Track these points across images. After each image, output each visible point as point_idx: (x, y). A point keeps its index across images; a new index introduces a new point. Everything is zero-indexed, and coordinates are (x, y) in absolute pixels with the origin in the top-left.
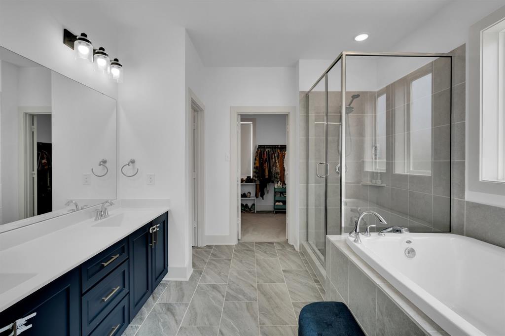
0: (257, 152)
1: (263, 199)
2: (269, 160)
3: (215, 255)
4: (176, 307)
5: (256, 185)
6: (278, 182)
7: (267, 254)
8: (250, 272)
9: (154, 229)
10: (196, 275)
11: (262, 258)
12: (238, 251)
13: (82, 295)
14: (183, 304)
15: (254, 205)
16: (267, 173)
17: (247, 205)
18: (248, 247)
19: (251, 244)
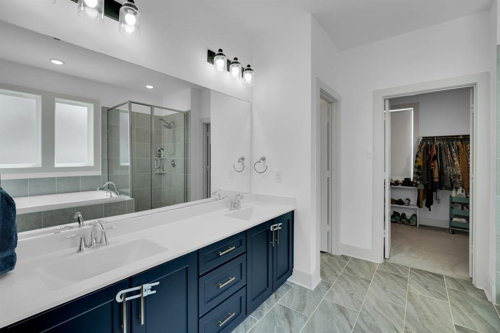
0: (420, 147)
1: (430, 210)
2: (439, 157)
3: (350, 270)
4: (295, 316)
5: (419, 191)
6: (457, 189)
7: (428, 290)
8: (396, 308)
9: (275, 227)
10: (323, 287)
11: (419, 293)
12: (383, 273)
13: (199, 277)
14: (302, 315)
15: (415, 215)
16: (436, 174)
17: (404, 215)
18: (399, 272)
19: (404, 268)
